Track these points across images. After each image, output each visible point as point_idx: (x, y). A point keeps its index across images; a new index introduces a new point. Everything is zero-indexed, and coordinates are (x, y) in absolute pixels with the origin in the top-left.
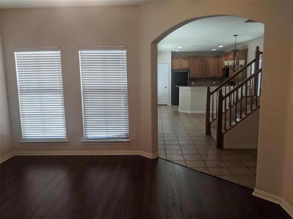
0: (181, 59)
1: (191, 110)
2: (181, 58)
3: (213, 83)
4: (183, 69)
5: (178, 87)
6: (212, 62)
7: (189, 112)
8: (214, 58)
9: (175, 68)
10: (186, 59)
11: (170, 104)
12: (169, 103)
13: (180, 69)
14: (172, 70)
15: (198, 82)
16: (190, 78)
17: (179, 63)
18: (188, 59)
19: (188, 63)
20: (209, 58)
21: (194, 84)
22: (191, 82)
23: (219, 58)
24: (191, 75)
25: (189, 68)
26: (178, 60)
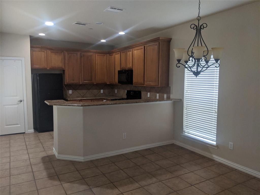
0: (49, 52)
1: (84, 156)
2: (48, 50)
3: (101, 91)
4: (52, 69)
5: (51, 104)
6: (98, 60)
7: (80, 159)
8: (101, 54)
9: (37, 66)
10: (57, 53)
11: (32, 131)
12: (29, 129)
13: (48, 69)
14: (33, 70)
15: (79, 91)
16: (66, 84)
17: (46, 59)
18: (61, 53)
19: (62, 59)
20: (95, 54)
21: (72, 94)
22: (68, 91)
23: (108, 55)
24: (67, 79)
25: (63, 67)
26: (44, 52)
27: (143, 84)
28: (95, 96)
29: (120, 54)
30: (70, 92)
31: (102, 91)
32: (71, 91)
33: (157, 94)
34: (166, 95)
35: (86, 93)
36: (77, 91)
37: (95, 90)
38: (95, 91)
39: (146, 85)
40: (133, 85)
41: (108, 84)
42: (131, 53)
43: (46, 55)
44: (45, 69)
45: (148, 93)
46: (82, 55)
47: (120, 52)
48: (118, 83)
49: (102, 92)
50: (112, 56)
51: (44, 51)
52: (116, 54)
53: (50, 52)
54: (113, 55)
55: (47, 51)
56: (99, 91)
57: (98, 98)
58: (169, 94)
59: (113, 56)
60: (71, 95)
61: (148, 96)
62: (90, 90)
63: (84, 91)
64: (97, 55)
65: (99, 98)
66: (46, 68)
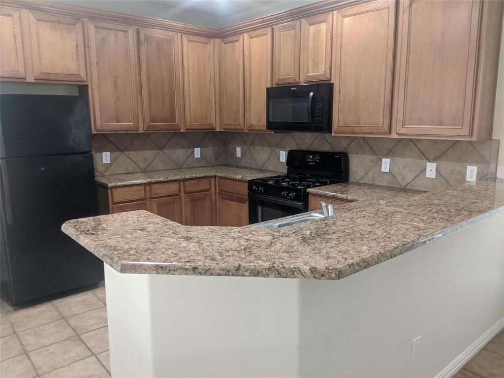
0: (29, 18)
2: (25, 12)
3: (194, 151)
4: (46, 80)
8: (197, 38)
10: (59, 23)
13: (31, 79)
15: (132, 154)
16: (94, 132)
17: (19, 45)
18: (74, 24)
19: (77, 46)
20: (179, 34)
21: (111, 164)
22: (99, 154)
23: (217, 41)
24: (98, 116)
25: (83, 75)
26: (10, 16)
27: (387, 131)
28: (180, 168)
29: (270, 34)
30: (106, 157)
31: (197, 152)
32: (109, 153)
33: (429, 164)
34: (475, 168)
35: (155, 158)
36: (127, 153)
37: (178, 150)
38: (179, 153)
39: (398, 134)
40: (332, 133)
41: (218, 130)
42: (323, 27)
43: (18, 29)
44: (20, 81)
45: (384, 160)
46: (142, 37)
47: (273, 29)
48: (268, 128)
49: (199, 156)
50: (237, 43)
51: (11, 13)
52: (251, 38)
53: (32, 18)
54: (238, 41)
55: (20, 14)
56: (190, 151)
57: (198, 176)
58: (492, 166)
59: (239, 45)
60: (107, 166)
61: (383, 170)
62: (166, 151)
63: (149, 154)
64: (188, 41)
65: (202, 175)
66: (24, 76)
